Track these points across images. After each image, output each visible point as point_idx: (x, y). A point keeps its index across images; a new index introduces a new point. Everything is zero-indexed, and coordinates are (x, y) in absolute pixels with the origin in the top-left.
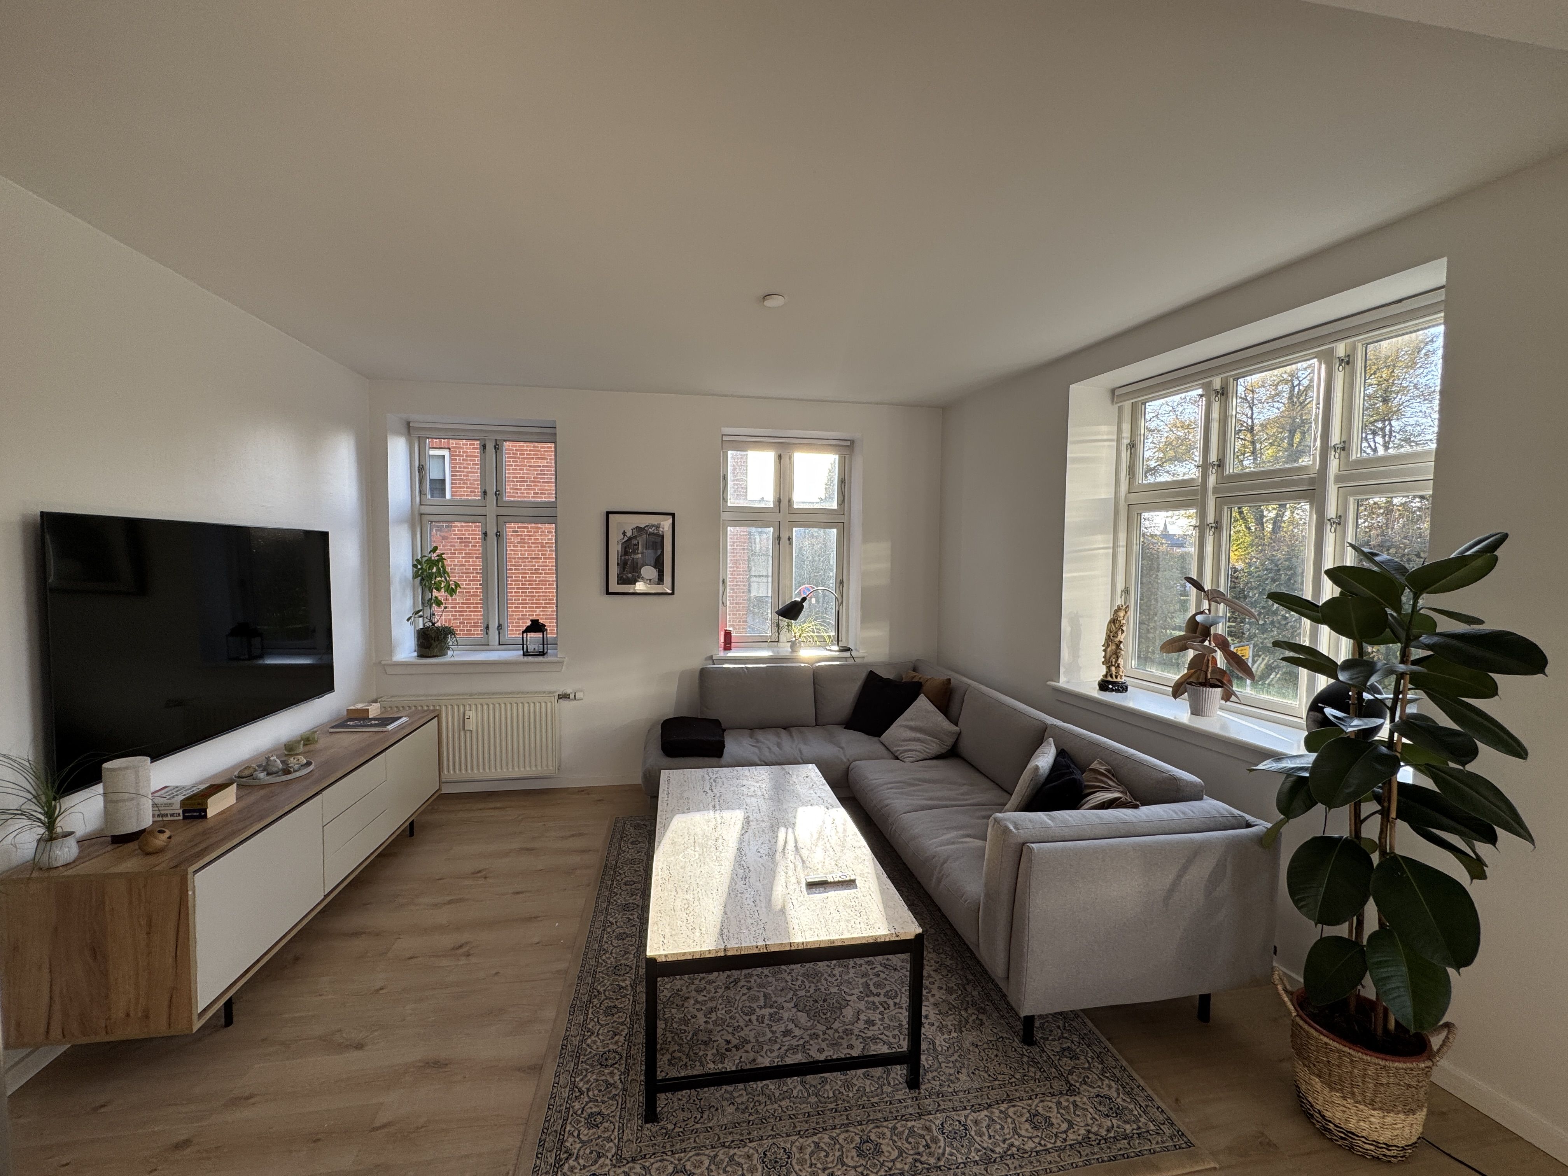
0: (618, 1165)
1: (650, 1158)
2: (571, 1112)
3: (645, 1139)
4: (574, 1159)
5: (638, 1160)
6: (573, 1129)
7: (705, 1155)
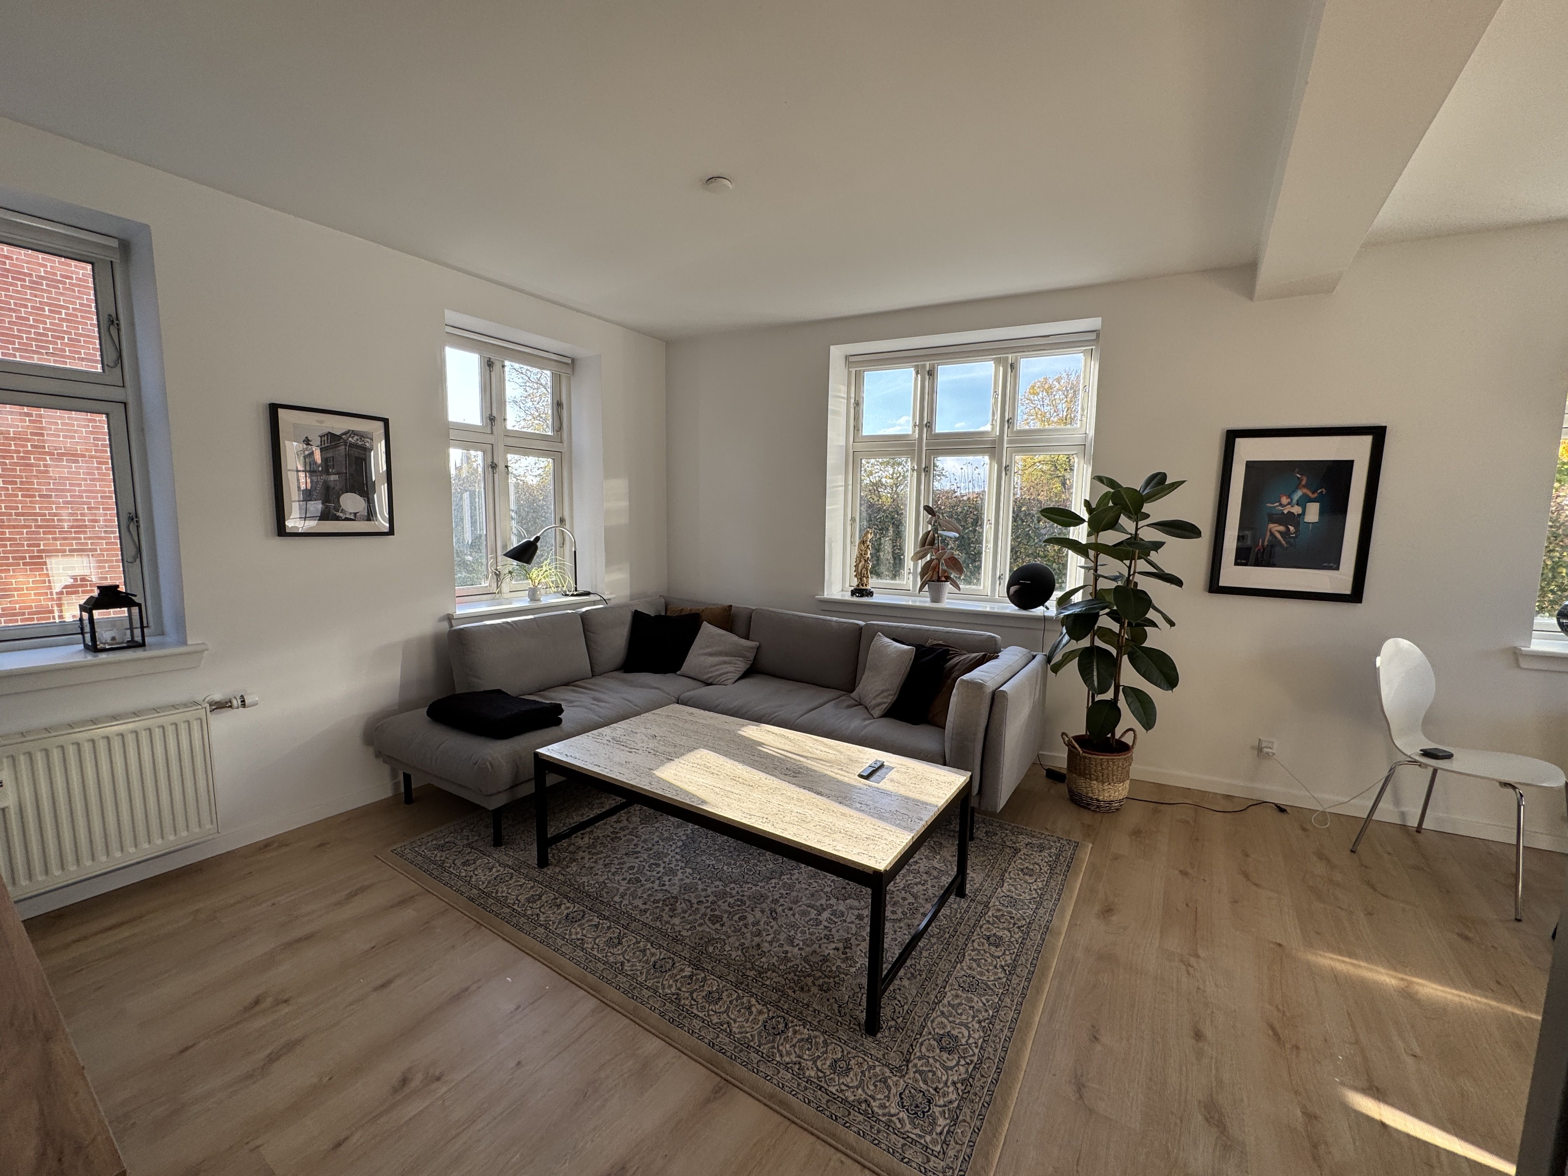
0: (904, 1073)
1: (913, 1050)
2: (815, 1080)
3: (891, 1044)
4: (872, 1101)
5: (910, 1058)
6: (837, 1087)
7: (937, 1017)
